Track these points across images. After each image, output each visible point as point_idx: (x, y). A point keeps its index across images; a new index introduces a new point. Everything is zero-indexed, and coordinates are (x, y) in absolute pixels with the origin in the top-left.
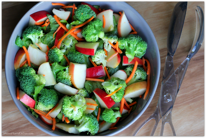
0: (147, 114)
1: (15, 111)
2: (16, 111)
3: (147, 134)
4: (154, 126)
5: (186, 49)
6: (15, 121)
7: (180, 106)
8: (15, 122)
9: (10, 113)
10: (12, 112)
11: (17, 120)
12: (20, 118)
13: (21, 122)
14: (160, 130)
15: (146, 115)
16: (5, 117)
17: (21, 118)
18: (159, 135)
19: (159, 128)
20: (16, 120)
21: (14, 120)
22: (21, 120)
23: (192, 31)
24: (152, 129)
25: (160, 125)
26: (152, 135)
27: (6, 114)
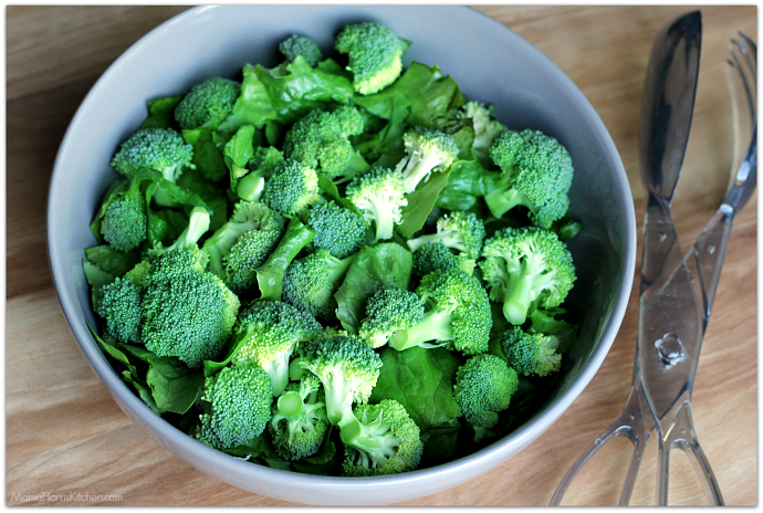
0: (594, 429)
1: (84, 440)
2: (87, 439)
3: (605, 501)
4: (626, 469)
5: (709, 201)
6: (83, 477)
7: (716, 394)
8: (84, 480)
9: (63, 448)
10: (69, 445)
11: (91, 473)
12: (105, 467)
13: (107, 479)
14: (654, 482)
15: (590, 433)
16: (42, 464)
17: (108, 464)
18: (653, 501)
19: (647, 477)
20: (89, 474)
21: (79, 474)
22: (108, 474)
23: (720, 142)
24: (622, 483)
25: (650, 464)
26: (624, 503)
27: (46, 455)
